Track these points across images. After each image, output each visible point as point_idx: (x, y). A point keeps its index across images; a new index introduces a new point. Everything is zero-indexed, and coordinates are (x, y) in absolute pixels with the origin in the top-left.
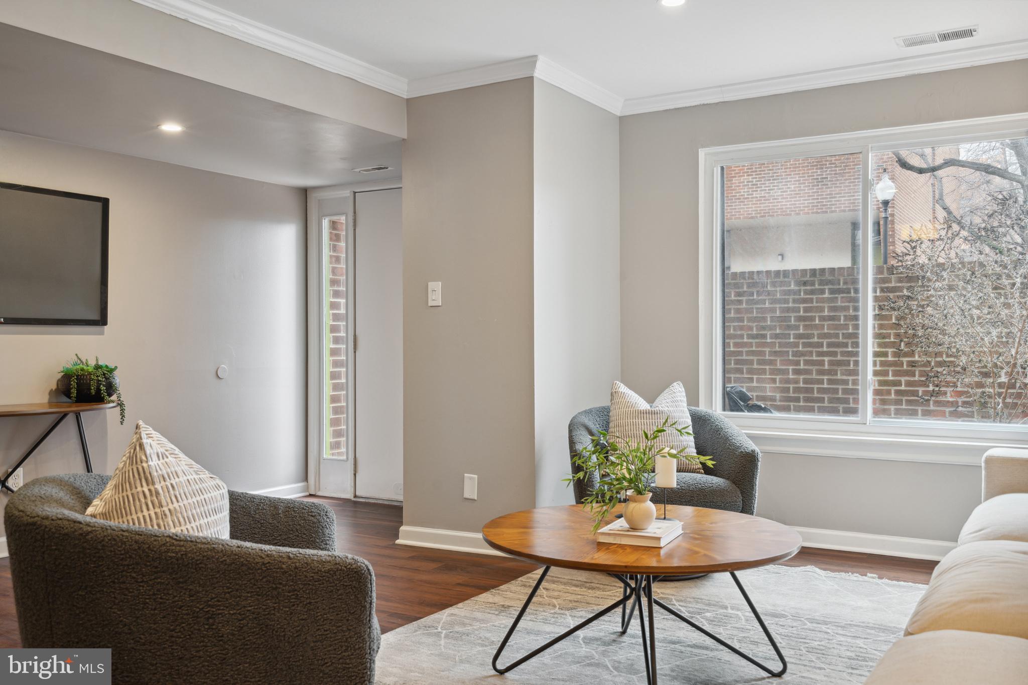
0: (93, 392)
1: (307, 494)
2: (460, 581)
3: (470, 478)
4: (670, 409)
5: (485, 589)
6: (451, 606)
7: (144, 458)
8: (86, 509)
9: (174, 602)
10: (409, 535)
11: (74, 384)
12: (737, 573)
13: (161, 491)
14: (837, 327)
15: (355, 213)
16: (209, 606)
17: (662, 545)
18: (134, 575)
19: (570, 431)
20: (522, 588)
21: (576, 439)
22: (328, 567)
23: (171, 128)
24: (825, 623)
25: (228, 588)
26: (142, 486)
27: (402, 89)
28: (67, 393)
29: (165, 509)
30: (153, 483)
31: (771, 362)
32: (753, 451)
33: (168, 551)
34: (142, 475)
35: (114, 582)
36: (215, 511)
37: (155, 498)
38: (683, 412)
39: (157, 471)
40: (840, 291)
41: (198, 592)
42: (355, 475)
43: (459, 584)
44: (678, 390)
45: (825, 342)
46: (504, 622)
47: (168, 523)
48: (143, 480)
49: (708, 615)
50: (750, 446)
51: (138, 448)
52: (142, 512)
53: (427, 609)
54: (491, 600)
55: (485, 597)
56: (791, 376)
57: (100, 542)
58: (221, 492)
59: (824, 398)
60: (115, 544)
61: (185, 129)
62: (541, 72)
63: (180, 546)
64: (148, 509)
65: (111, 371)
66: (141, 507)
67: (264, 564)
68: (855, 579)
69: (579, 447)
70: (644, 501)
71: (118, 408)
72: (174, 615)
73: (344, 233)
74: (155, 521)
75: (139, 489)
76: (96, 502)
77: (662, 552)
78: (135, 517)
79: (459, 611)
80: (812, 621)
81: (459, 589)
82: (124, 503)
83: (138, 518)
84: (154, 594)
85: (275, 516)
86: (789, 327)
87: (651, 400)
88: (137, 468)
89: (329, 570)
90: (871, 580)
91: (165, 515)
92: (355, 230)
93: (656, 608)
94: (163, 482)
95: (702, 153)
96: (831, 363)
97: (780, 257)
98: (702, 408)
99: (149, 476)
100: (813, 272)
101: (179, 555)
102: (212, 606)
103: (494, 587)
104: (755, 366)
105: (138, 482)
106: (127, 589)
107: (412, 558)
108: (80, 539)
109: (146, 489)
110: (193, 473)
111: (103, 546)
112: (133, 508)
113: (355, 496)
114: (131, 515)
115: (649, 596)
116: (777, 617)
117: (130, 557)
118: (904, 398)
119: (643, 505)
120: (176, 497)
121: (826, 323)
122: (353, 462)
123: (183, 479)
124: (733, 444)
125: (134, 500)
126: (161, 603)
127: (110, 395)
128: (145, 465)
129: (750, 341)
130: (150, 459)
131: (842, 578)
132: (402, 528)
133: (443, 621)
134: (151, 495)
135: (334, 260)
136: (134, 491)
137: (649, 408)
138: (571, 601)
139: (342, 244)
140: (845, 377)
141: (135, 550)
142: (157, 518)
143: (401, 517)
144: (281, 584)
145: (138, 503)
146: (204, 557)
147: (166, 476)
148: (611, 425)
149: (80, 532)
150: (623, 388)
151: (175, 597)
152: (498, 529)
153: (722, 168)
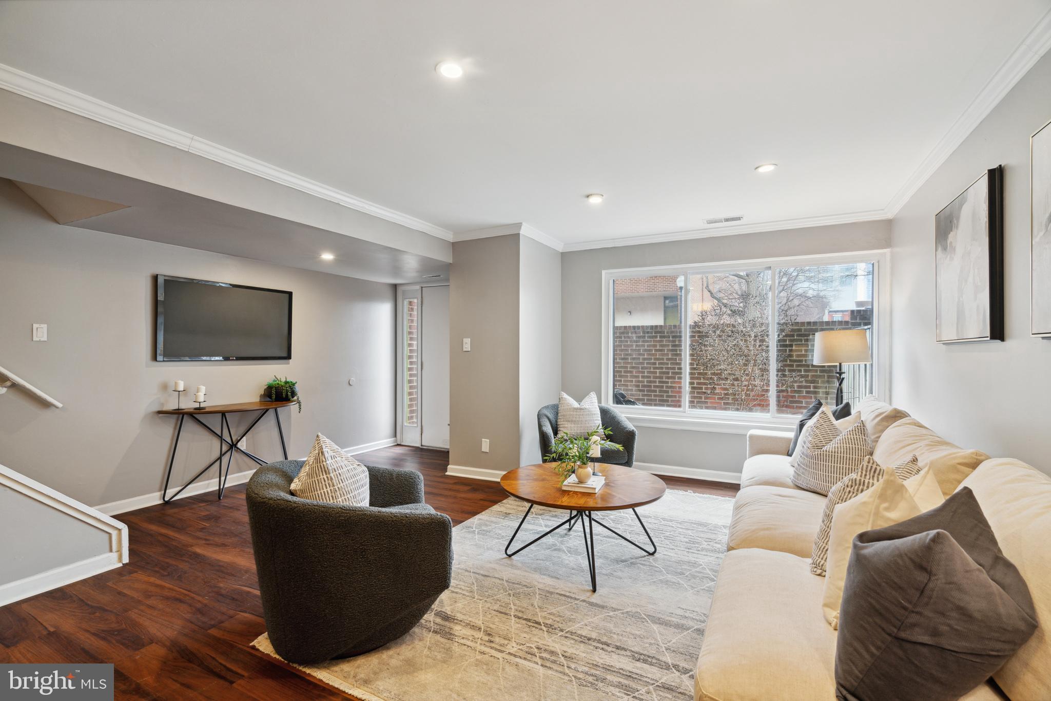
0: (284, 396)
1: (396, 444)
2: (482, 498)
3: (486, 441)
4: (590, 407)
5: (495, 502)
6: (479, 513)
7: (324, 460)
8: (290, 484)
9: (343, 544)
10: (454, 470)
11: (273, 391)
12: (635, 508)
13: (333, 478)
14: (663, 355)
15: (422, 298)
16: (363, 545)
17: (596, 492)
18: (321, 530)
19: (539, 419)
20: (515, 502)
21: (542, 424)
22: (427, 521)
23: (328, 256)
24: (671, 521)
25: (373, 535)
26: (323, 475)
27: (450, 237)
28: (270, 396)
29: (336, 487)
30: (329, 474)
31: (631, 372)
32: (633, 430)
33: (340, 516)
34: (323, 469)
35: (310, 535)
36: (362, 486)
37: (330, 481)
38: (596, 408)
39: (331, 466)
40: (664, 337)
41: (357, 538)
42: (421, 434)
43: (481, 500)
44: (593, 396)
45: (657, 362)
46: (507, 523)
47: (337, 495)
48: (324, 472)
49: (612, 517)
50: (630, 426)
51: (320, 454)
52: (323, 489)
53: (466, 516)
54: (499, 510)
55: (496, 508)
56: (640, 379)
57: (302, 513)
58: (365, 474)
59: (656, 390)
60: (311, 514)
61: (334, 257)
62: (525, 231)
63: (347, 513)
64: (326, 488)
65: (294, 384)
66: (322, 487)
67: (393, 521)
68: (682, 493)
69: (544, 429)
70: (587, 468)
71: (298, 404)
72: (344, 551)
73: (416, 307)
74: (330, 495)
75: (322, 477)
76: (296, 480)
77: (597, 495)
78: (319, 492)
79: (483, 516)
80: (664, 519)
81: (482, 502)
82: (313, 485)
83: (321, 493)
84: (332, 540)
85: (391, 479)
86: (640, 354)
87: (579, 400)
88: (320, 465)
89: (428, 523)
90: (690, 494)
91: (336, 491)
92: (422, 307)
93: (593, 522)
94: (334, 472)
95: (604, 272)
96: (660, 373)
97: (629, 313)
98: (603, 404)
99: (327, 469)
100: (652, 327)
101: (346, 518)
102: (364, 545)
103: (500, 501)
104: (623, 374)
105: (321, 472)
106: (317, 538)
107: (455, 483)
108: (290, 511)
109: (325, 477)
110: (350, 465)
111: (304, 515)
112: (318, 487)
113: (422, 445)
114: (317, 491)
115: (589, 516)
116: (646, 518)
117: (319, 520)
118: (696, 391)
119: (586, 470)
120: (342, 480)
121: (658, 353)
122: (420, 428)
123: (345, 469)
124: (622, 426)
125: (318, 483)
126: (336, 545)
127: (293, 397)
128: (324, 463)
129: (620, 361)
130: (327, 460)
131: (675, 493)
132: (449, 466)
133: (475, 524)
134: (328, 480)
135: (410, 321)
136: (319, 478)
137: (579, 406)
138: (540, 509)
139: (415, 313)
140: (667, 380)
141: (322, 516)
142: (331, 493)
143: (448, 461)
144: (402, 531)
145: (321, 485)
146: (360, 518)
147: (336, 469)
148: (559, 415)
149: (291, 507)
150: (565, 396)
151: (343, 541)
152: (508, 481)
153: (614, 281)
